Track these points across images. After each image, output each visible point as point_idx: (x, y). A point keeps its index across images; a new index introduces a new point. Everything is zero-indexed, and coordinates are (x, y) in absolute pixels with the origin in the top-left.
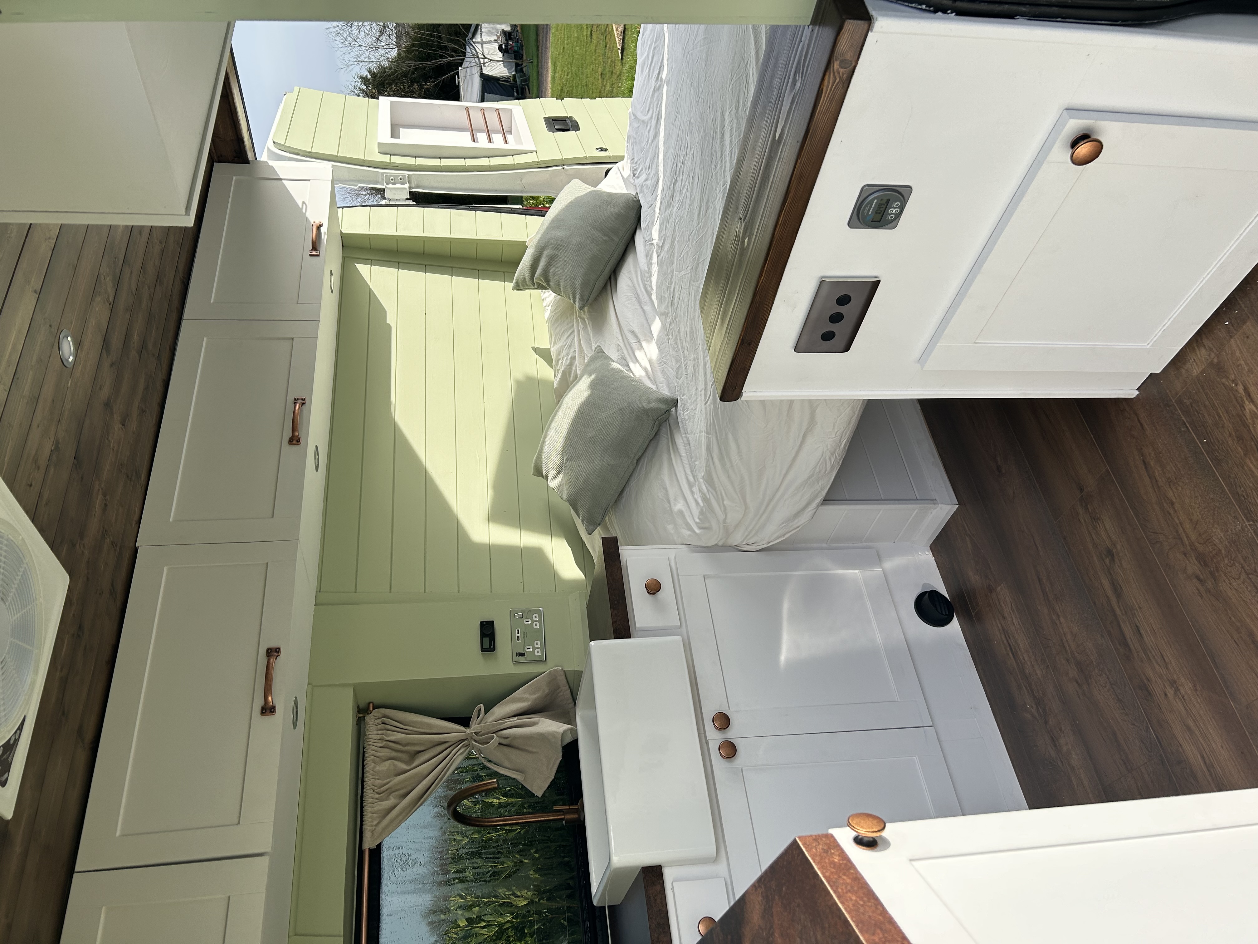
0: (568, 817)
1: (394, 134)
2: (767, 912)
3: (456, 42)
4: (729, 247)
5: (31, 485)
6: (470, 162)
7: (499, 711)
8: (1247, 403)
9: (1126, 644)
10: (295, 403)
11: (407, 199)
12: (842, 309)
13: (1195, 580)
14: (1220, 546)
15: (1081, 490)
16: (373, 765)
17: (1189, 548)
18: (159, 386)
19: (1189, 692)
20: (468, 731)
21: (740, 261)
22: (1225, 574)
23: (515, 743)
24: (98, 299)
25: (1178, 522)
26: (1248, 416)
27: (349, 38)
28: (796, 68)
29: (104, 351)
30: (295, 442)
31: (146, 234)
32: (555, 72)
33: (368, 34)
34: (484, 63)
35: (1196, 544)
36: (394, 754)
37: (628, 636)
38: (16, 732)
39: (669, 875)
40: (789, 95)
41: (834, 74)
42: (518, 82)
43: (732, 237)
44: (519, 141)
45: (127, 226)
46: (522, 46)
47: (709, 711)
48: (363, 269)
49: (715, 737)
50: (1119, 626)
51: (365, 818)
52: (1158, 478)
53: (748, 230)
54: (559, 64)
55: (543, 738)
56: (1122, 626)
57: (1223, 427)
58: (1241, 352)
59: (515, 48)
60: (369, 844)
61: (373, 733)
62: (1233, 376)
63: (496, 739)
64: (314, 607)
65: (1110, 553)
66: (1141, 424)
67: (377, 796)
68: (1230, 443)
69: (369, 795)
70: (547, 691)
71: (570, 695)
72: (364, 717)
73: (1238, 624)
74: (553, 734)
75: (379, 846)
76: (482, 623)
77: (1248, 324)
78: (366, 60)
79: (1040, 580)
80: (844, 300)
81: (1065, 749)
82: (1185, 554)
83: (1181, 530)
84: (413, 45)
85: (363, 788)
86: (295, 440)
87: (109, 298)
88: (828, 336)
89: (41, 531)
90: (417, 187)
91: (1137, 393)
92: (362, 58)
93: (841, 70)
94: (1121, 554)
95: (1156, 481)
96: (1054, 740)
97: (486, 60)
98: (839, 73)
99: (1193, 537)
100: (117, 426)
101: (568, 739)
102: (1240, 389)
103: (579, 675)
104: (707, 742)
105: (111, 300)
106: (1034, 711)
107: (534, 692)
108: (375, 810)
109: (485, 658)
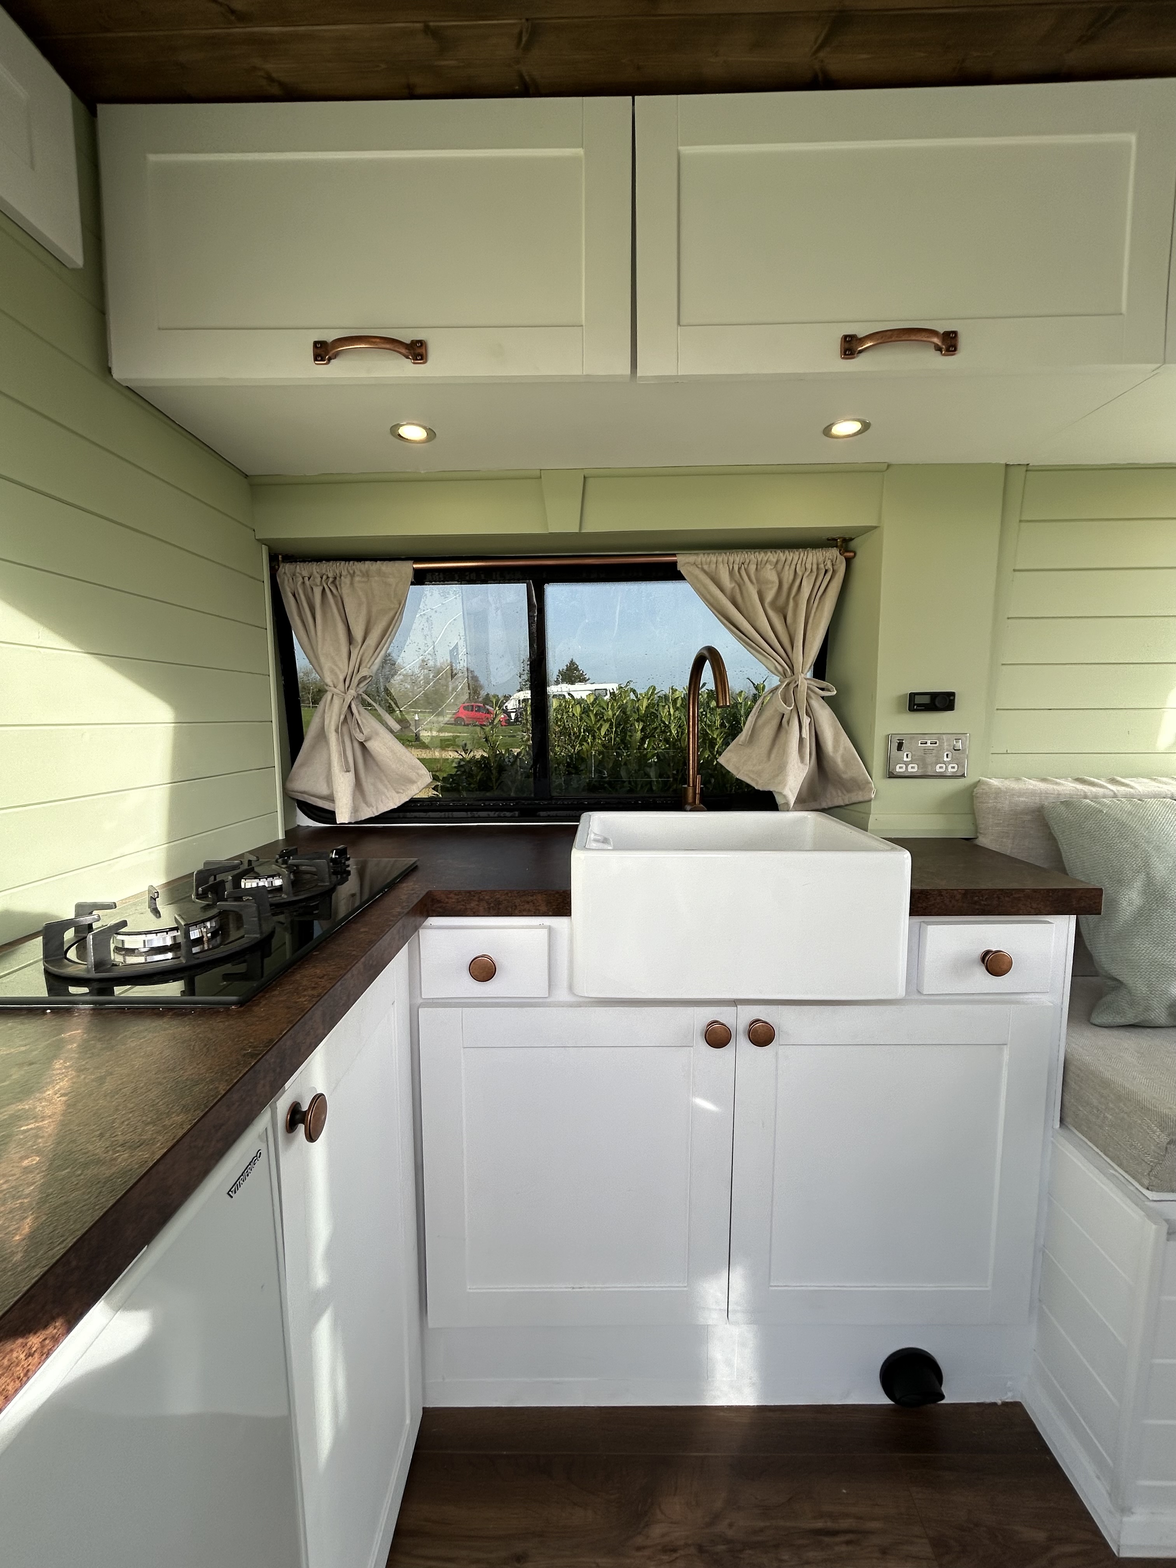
0: (690, 790)
20: (803, 676)
23: (780, 737)
37: (914, 911)
39: (558, 923)
51: (712, 554)
55: (781, 769)
60: (683, 561)
64: (1003, 462)
67: (737, 567)
69: (737, 557)
70: (844, 776)
71: (837, 804)
72: (837, 547)
74: (783, 783)
75: (679, 577)
76: (953, 694)
101: (779, 800)
104: (734, 1007)
107: (844, 760)
108: (721, 566)
109: (901, 697)
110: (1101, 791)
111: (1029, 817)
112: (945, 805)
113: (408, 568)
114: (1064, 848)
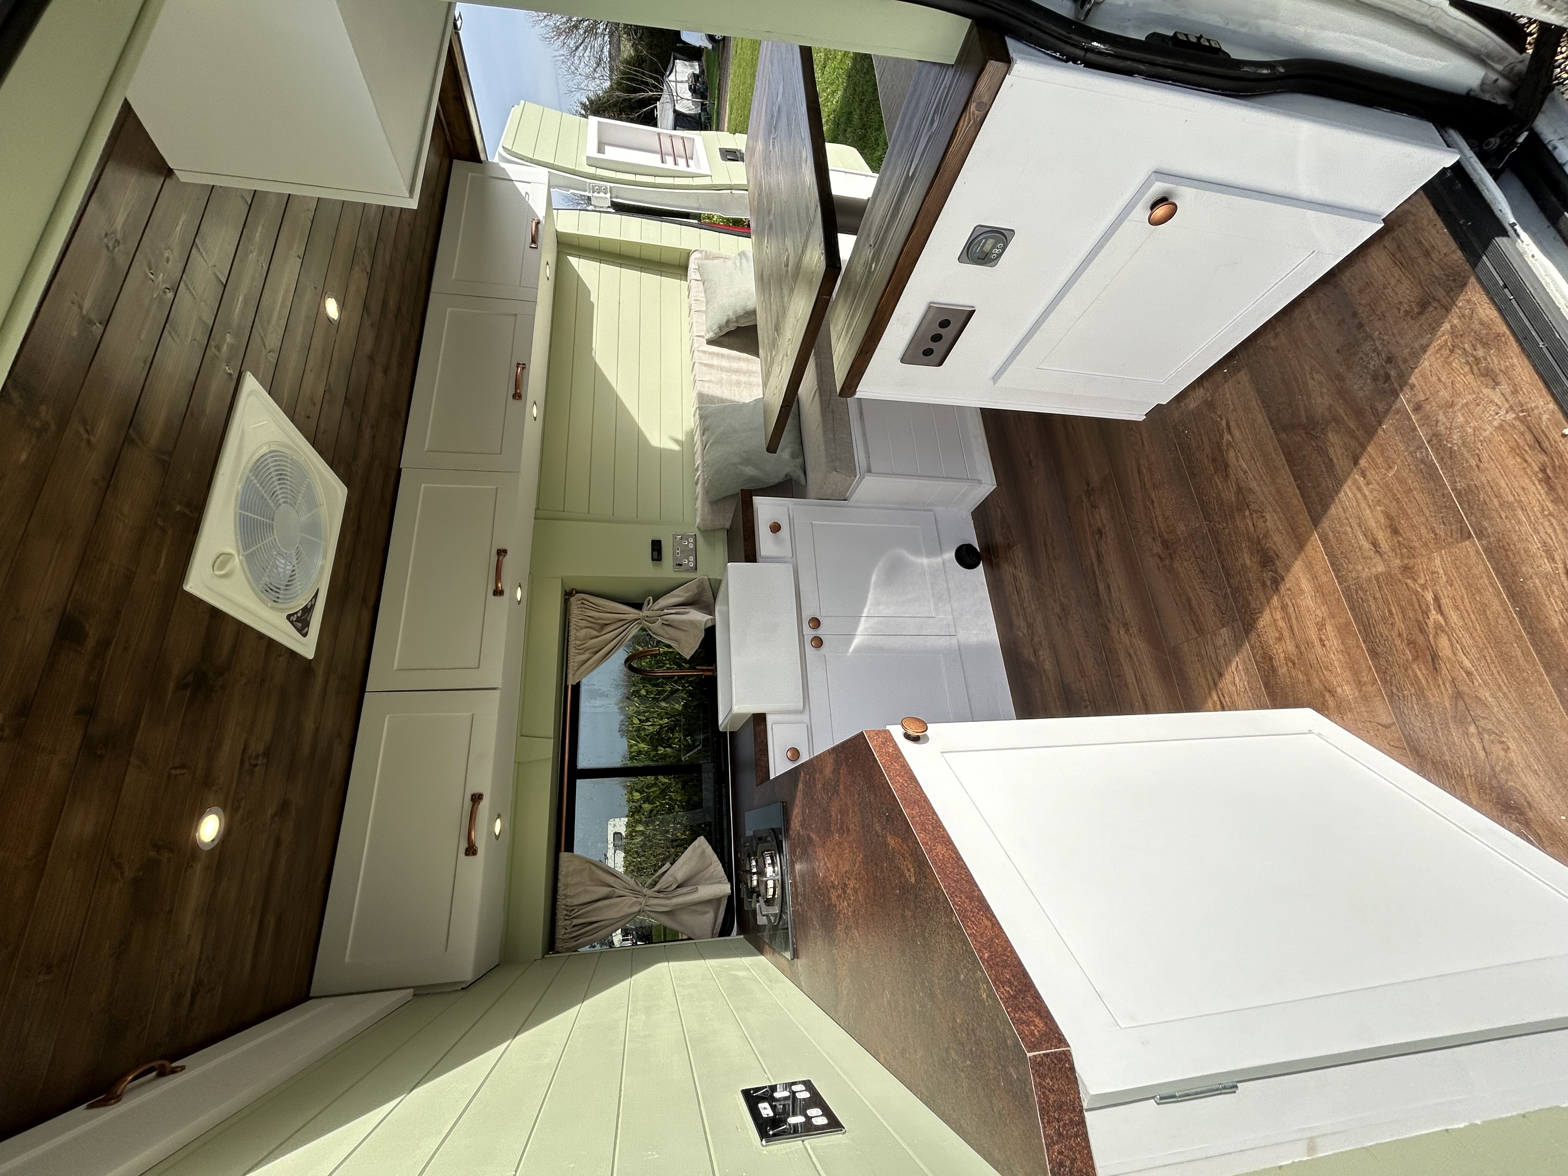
0: (707, 673)
1: (600, 150)
2: (836, 771)
3: (656, 79)
4: (858, 270)
5: (309, 417)
6: (659, 180)
7: (663, 602)
8: (1226, 434)
9: (1097, 594)
10: (518, 367)
11: (609, 207)
12: (942, 331)
13: (1157, 558)
14: (1181, 537)
15: (1088, 485)
16: (575, 631)
17: (1157, 535)
18: (413, 344)
19: (1136, 632)
20: (641, 614)
21: (866, 283)
22: (1180, 556)
23: (672, 624)
24: (357, 269)
25: (1154, 515)
26: (1224, 444)
27: (572, 67)
28: (935, 110)
29: (365, 313)
30: (517, 397)
31: (396, 215)
32: (731, 113)
33: (587, 65)
34: (677, 100)
35: (1164, 533)
36: (590, 625)
37: (755, 561)
38: (311, 600)
39: (770, 719)
40: (926, 134)
41: (970, 116)
42: (703, 120)
43: (862, 261)
44: (698, 165)
45: (379, 206)
46: (707, 88)
47: (807, 615)
48: (573, 260)
49: (809, 633)
50: (1096, 583)
51: (569, 665)
52: (1146, 483)
53: (876, 256)
54: (735, 107)
55: (692, 623)
56: (1098, 582)
57: (1203, 450)
58: (1231, 394)
59: (702, 90)
60: (571, 682)
61: (575, 610)
62: (1220, 412)
63: (660, 621)
64: (533, 521)
65: (1100, 532)
66: (1142, 441)
67: (577, 651)
68: (1206, 462)
69: (572, 651)
70: (696, 592)
71: (712, 595)
72: (569, 599)
73: (1181, 592)
74: (700, 622)
75: (579, 684)
76: (653, 541)
77: (1242, 373)
78: (585, 88)
79: (1045, 545)
80: (945, 324)
81: (1042, 658)
82: (1154, 539)
83: (1155, 522)
84: (622, 78)
85: (568, 645)
86: (517, 396)
87: (366, 268)
88: (928, 352)
89: (321, 453)
90: (617, 197)
91: (1145, 417)
92: (582, 86)
93: (977, 112)
94: (1108, 534)
95: (1145, 484)
96: (1035, 652)
97: (679, 98)
98: (974, 115)
99: (1163, 527)
100: (379, 375)
101: (709, 624)
102: (1224, 423)
103: (720, 582)
104: (803, 636)
105: (369, 270)
106: (1025, 631)
107: (688, 592)
108: (576, 660)
109: (654, 565)
110: (701, 478)
111: (715, 508)
112: (710, 543)
113: (564, 856)
114: (728, 494)
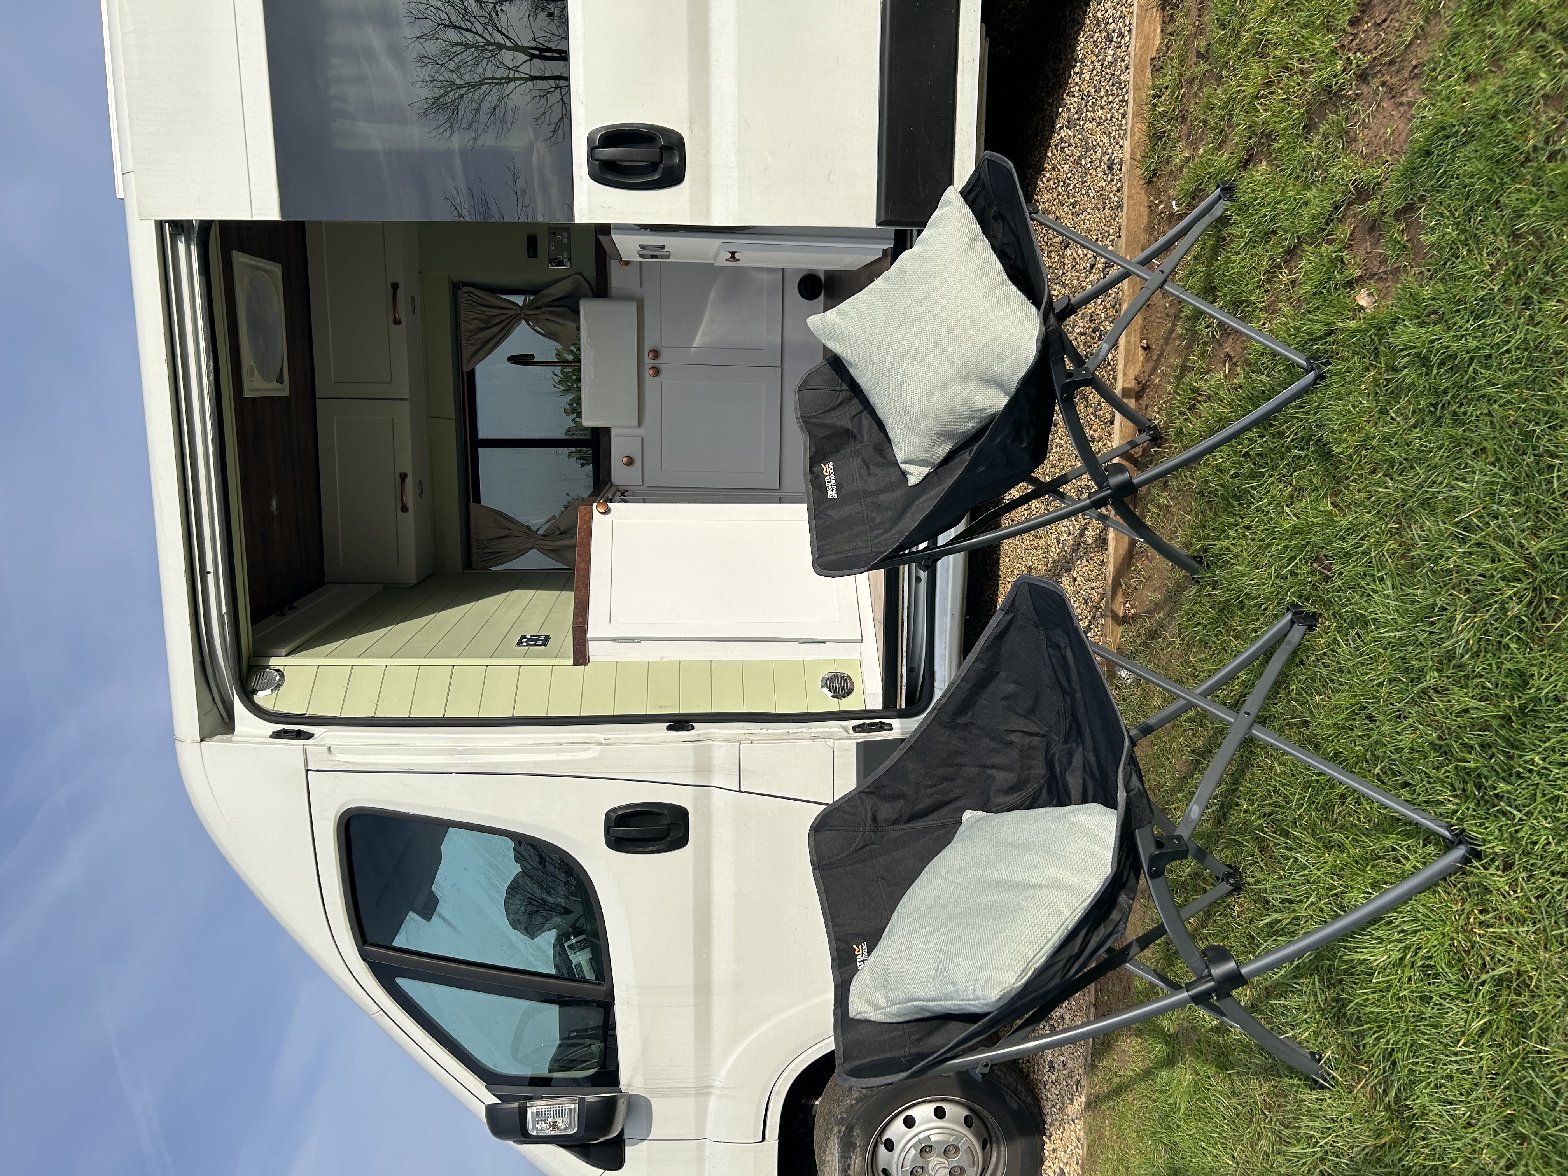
16: (465, 323)
36: (477, 316)
39: (613, 432)
47: (647, 348)
49: (648, 362)
60: (466, 369)
61: (463, 303)
67: (469, 342)
69: (464, 342)
70: (572, 287)
72: (457, 291)
75: (473, 371)
76: (528, 237)
85: (460, 336)
104: (642, 367)
108: (468, 350)
109: (532, 261)
113: (473, 505)
